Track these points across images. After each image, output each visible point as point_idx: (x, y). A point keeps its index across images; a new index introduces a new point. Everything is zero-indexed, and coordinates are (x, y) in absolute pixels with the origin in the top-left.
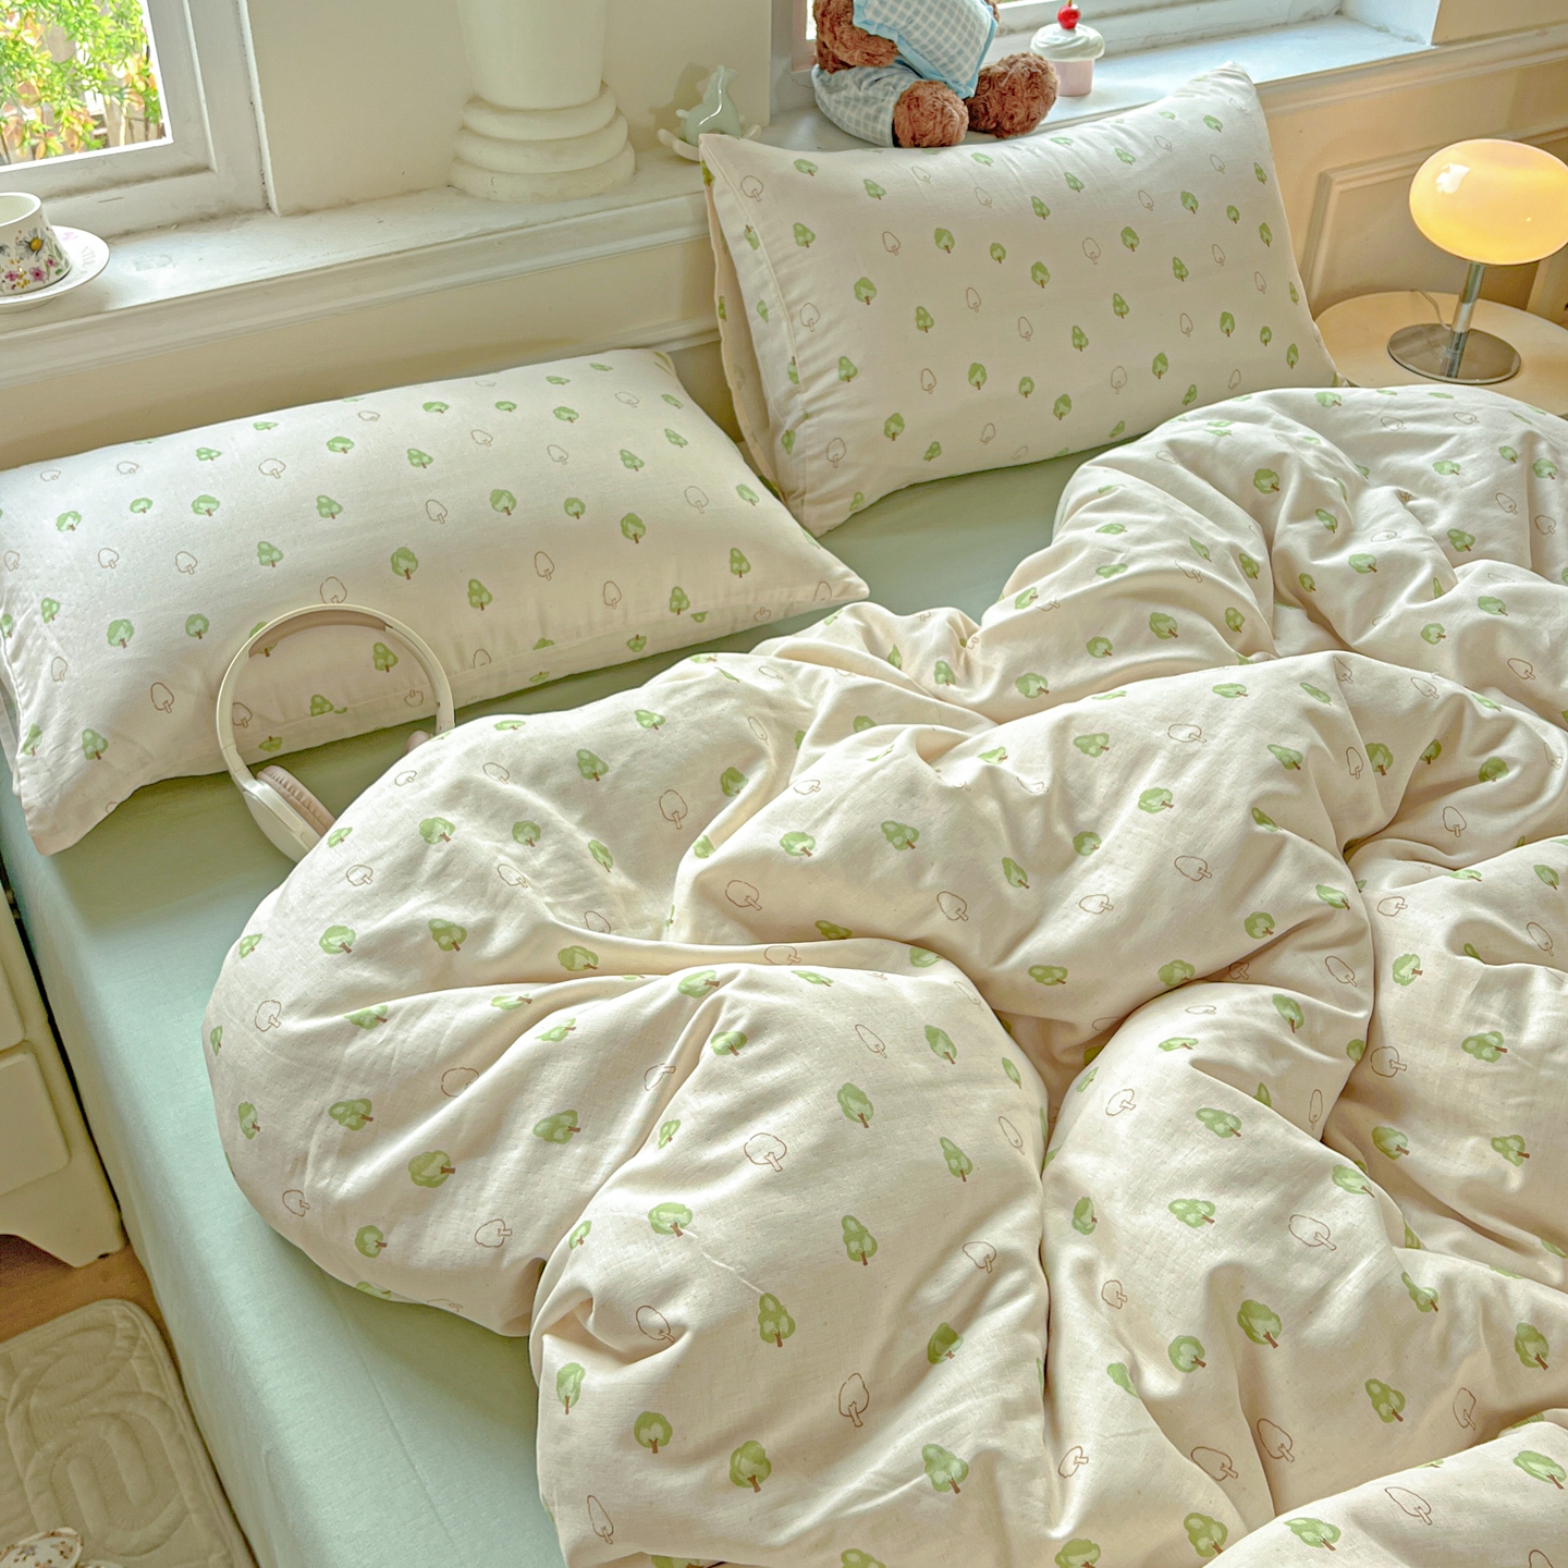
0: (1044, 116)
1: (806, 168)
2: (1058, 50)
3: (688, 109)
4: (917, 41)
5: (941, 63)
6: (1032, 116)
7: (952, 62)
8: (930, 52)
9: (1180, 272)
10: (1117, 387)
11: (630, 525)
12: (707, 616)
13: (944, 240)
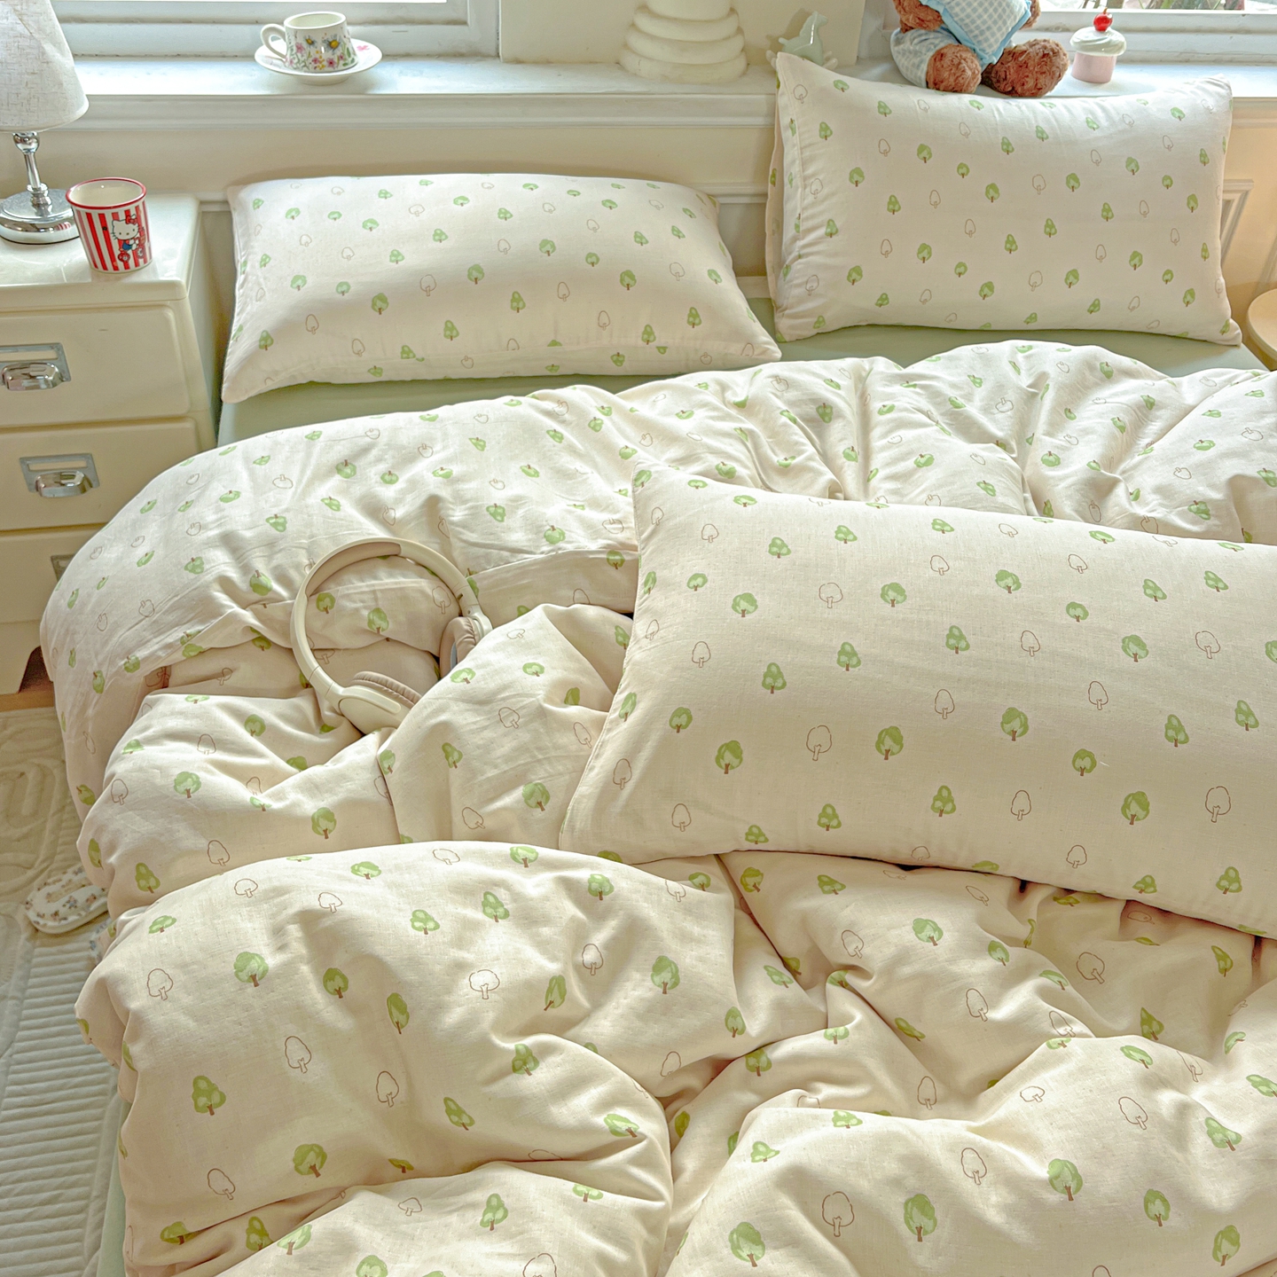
0: (1051, 88)
1: (841, 86)
2: (1085, 46)
3: (788, 39)
4: (957, 15)
5: (974, 34)
6: (1039, 86)
7: (981, 35)
8: (966, 25)
9: (1107, 214)
10: (1034, 286)
11: (626, 277)
12: (667, 350)
13: (924, 153)
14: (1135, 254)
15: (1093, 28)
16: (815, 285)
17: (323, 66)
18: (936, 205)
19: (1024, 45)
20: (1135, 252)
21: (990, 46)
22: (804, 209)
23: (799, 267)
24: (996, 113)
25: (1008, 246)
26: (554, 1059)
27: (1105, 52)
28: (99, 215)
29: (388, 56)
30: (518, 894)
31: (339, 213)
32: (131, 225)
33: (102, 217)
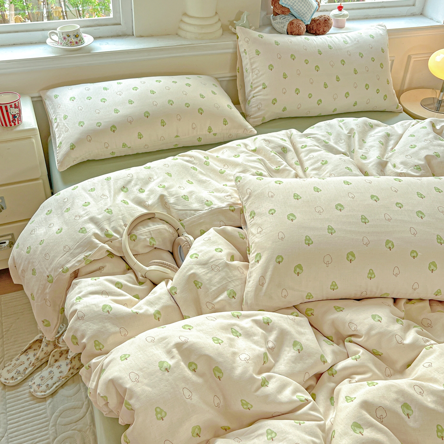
0: (328, 31)
1: (261, 36)
2: (336, 16)
3: (237, 21)
4: (295, 9)
5: (301, 15)
6: (324, 31)
7: (304, 15)
8: (299, 12)
9: (356, 72)
10: (335, 99)
11: (200, 110)
12: (217, 135)
13: (293, 57)
14: (367, 85)
15: (337, 10)
16: (260, 106)
17: (74, 44)
18: (299, 74)
19: (318, 17)
20: (366, 84)
21: (307, 19)
22: (253, 80)
23: (254, 100)
24: (314, 41)
25: (325, 86)
26: (273, 380)
27: (343, 17)
28: (5, 106)
29: (96, 38)
30: (242, 327)
31: (90, 97)
32: (16, 109)
33: (6, 107)
